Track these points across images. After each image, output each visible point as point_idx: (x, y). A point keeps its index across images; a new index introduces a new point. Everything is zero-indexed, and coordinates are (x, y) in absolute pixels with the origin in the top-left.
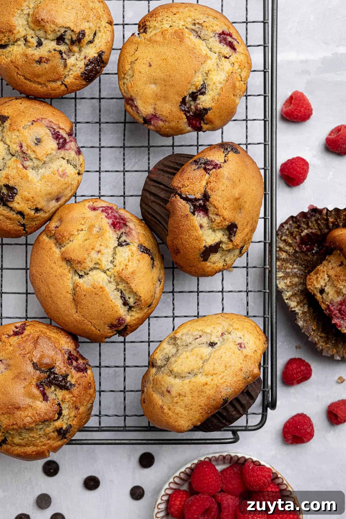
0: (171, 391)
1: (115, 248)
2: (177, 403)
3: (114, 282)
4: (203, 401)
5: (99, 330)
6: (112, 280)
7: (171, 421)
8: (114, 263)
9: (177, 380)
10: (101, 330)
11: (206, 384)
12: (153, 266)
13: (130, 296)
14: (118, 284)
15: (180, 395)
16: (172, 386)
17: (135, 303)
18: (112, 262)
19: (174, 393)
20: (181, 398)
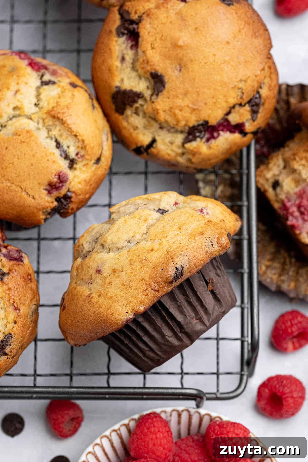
0: (102, 270)
1: (38, 88)
2: (110, 283)
3: (44, 128)
4: (146, 273)
5: (34, 198)
6: (40, 126)
7: (101, 310)
8: (40, 106)
9: (111, 254)
10: (37, 197)
11: (152, 250)
12: (93, 107)
13: (69, 144)
14: (49, 131)
15: (114, 271)
16: (104, 263)
17: (77, 154)
18: (36, 105)
19: (106, 271)
20: (116, 275)
